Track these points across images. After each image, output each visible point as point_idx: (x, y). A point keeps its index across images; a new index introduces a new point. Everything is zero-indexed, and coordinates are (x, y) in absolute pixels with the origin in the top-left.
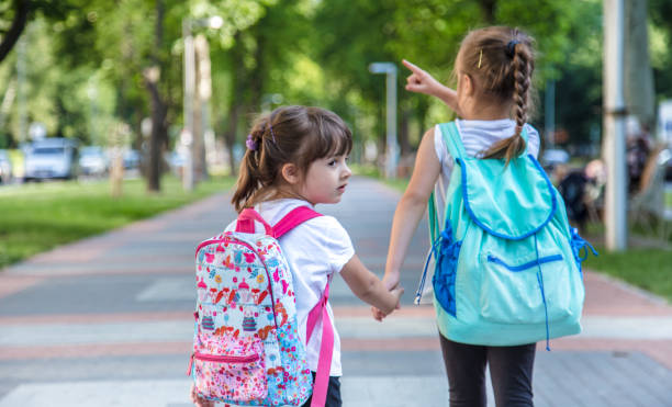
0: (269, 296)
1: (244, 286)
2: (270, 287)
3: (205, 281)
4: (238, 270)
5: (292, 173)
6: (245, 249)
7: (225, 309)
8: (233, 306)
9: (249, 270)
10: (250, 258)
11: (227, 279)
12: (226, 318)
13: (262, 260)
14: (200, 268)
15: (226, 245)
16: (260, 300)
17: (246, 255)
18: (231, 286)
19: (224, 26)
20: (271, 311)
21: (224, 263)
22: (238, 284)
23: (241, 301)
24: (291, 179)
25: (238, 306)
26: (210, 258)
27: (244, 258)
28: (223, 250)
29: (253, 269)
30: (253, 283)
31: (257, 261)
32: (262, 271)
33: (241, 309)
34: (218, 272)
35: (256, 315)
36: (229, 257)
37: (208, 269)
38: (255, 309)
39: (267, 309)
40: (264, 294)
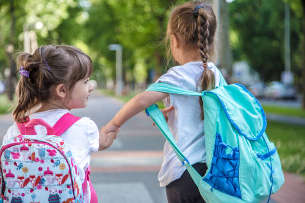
0: (69, 177)
1: (48, 172)
2: (70, 172)
3: (12, 172)
4: (42, 162)
5: (62, 90)
6: (47, 147)
7: (32, 190)
8: (39, 188)
9: (52, 161)
10: (52, 153)
11: (33, 169)
12: (33, 197)
13: (62, 153)
14: (7, 163)
15: (30, 145)
16: (63, 181)
17: (48, 151)
18: (37, 173)
19: (43, 28)
20: (71, 188)
21: (30, 158)
22: (42, 172)
23: (46, 183)
24: (62, 95)
25: (43, 188)
26: (16, 156)
27: (47, 153)
28: (27, 149)
29: (55, 160)
30: (56, 170)
31: (58, 154)
32: (63, 161)
33: (47, 189)
34: (25, 165)
35: (60, 192)
36: (34, 154)
37: (15, 164)
38: (59, 188)
39: (68, 187)
40: (66, 177)
